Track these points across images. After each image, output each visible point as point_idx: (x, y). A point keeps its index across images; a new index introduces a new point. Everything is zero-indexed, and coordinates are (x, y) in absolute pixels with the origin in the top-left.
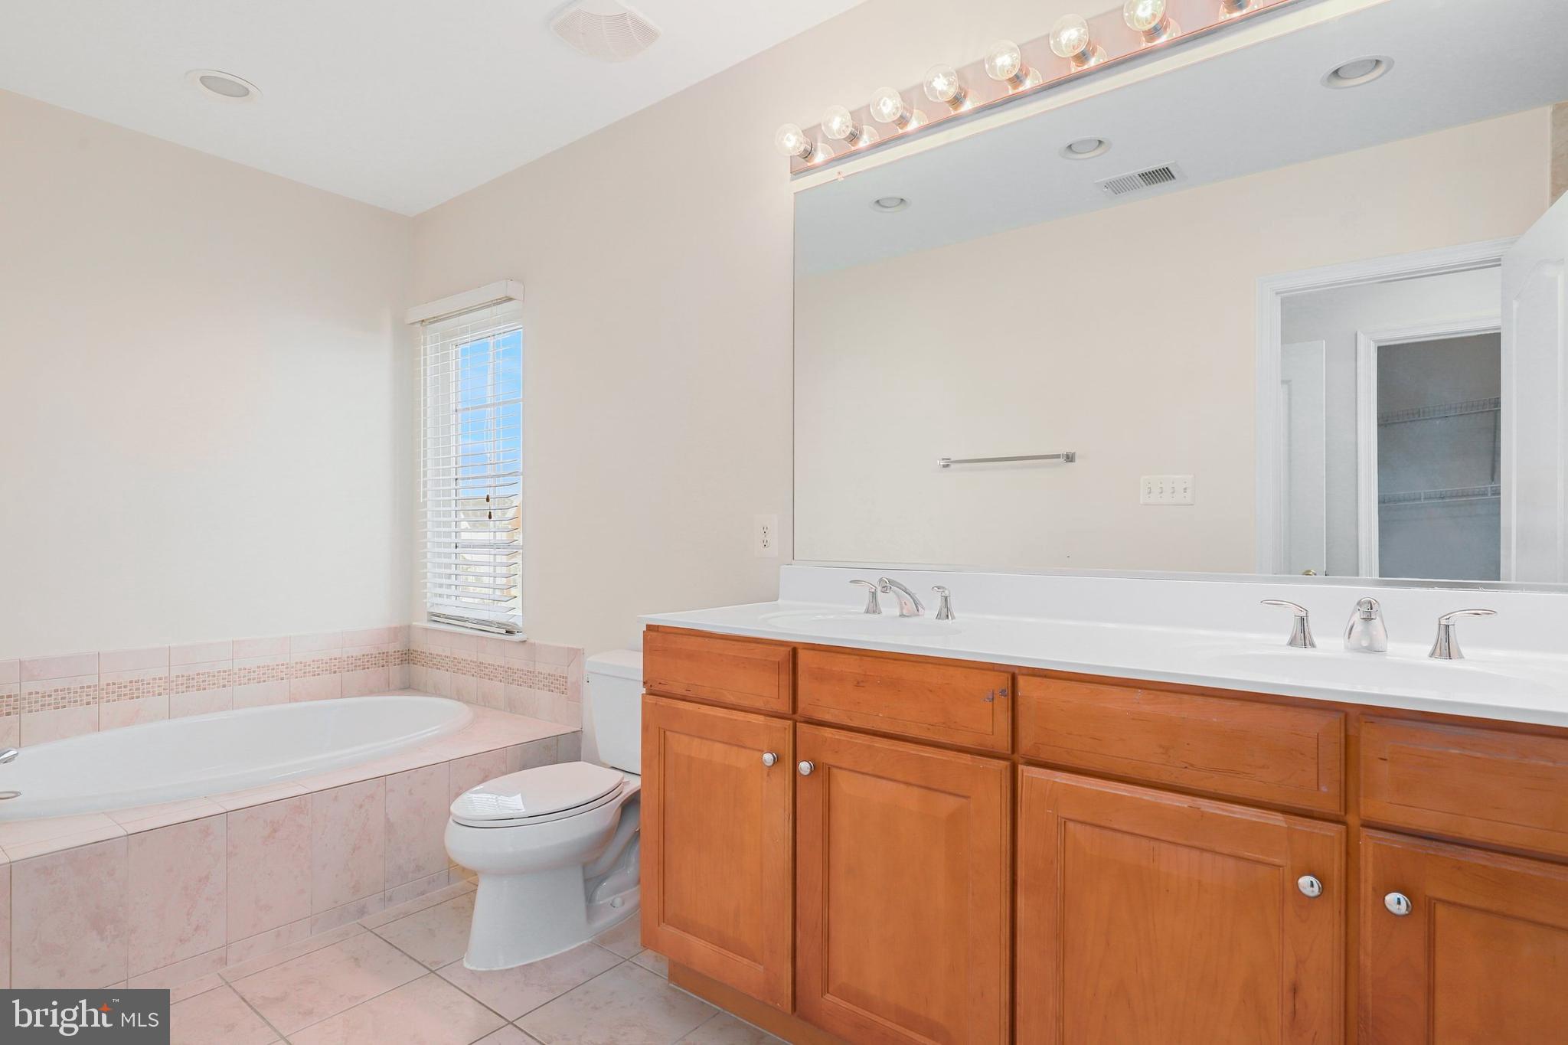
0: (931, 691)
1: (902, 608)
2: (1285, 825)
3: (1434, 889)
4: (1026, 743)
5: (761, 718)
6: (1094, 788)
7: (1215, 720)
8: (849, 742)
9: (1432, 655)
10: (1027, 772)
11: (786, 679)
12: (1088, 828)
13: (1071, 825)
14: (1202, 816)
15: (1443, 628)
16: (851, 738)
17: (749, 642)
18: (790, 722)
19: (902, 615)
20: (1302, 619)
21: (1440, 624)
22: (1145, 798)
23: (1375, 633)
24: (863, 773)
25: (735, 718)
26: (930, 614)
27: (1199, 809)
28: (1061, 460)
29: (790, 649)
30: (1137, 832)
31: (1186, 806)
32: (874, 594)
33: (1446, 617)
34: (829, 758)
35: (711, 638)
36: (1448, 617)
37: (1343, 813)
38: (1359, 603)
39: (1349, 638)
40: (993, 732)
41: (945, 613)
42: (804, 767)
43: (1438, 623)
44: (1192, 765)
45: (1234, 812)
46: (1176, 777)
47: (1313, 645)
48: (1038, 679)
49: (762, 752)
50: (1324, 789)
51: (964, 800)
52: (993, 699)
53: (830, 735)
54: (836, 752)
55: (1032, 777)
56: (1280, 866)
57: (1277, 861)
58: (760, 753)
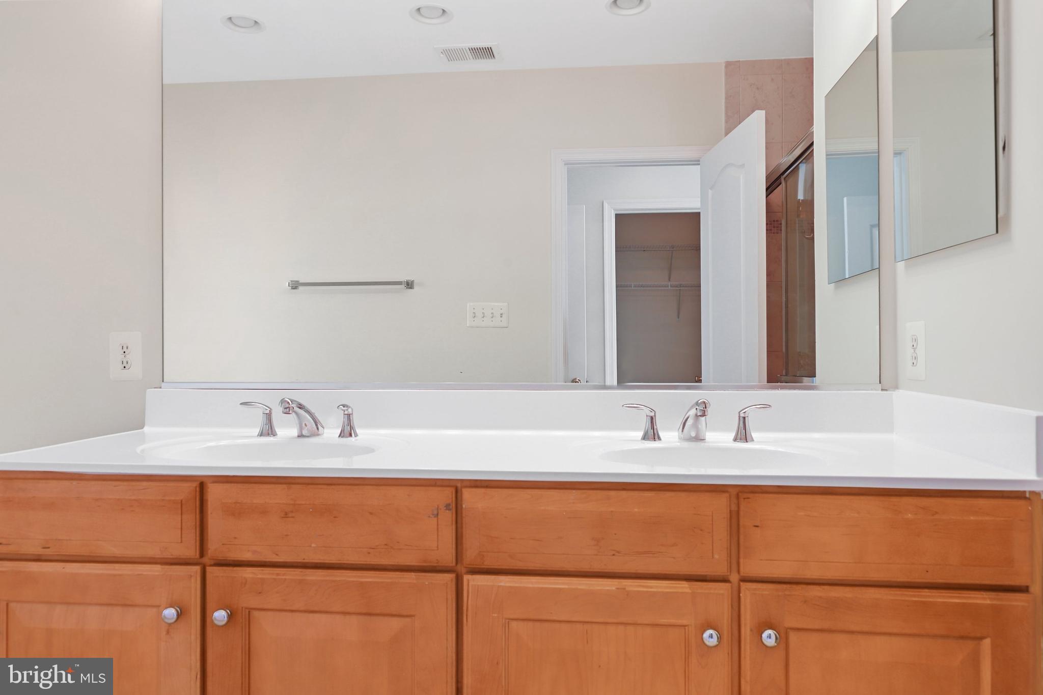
0: (371, 513)
1: (301, 429)
2: (690, 591)
3: (790, 621)
4: (471, 555)
5: (158, 568)
6: (536, 586)
7: (636, 510)
8: (275, 579)
9: (735, 440)
10: (473, 582)
11: (191, 519)
12: (530, 624)
13: (514, 624)
14: (627, 595)
15: (742, 419)
16: (278, 574)
17: (138, 480)
18: (197, 569)
19: (301, 436)
20: (652, 418)
21: (739, 417)
22: (580, 587)
23: (700, 426)
24: (292, 611)
25: (120, 573)
26: (331, 432)
27: (624, 589)
28: (403, 286)
29: (195, 484)
30: (574, 619)
31: (614, 588)
32: (269, 416)
33: (743, 412)
34: (248, 600)
35: (81, 480)
36: (744, 411)
37: (729, 574)
38: (697, 404)
39: (682, 431)
40: (438, 547)
41: (348, 431)
42: (220, 616)
43: (737, 415)
44: (618, 552)
45: (651, 587)
46: (605, 565)
47: (659, 439)
48: (482, 490)
49: (159, 608)
50: (716, 556)
51: (408, 620)
52: (438, 514)
53: (251, 576)
54: (260, 593)
55: (478, 586)
56: (686, 626)
57: (685, 622)
58: (155, 610)
